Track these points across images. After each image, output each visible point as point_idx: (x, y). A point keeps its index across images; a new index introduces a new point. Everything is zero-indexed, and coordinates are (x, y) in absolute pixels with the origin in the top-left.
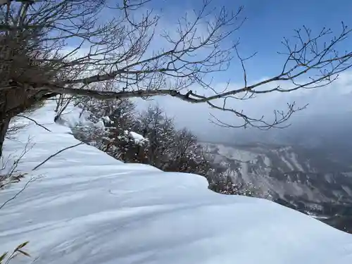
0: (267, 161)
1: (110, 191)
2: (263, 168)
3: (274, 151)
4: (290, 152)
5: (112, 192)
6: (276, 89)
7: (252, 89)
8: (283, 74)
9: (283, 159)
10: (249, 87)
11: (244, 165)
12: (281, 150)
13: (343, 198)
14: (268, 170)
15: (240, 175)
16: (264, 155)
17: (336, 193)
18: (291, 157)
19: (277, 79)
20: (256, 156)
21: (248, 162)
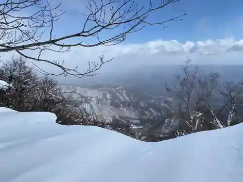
0: (108, 96)
2: (106, 101)
3: (113, 89)
4: (122, 89)
6: (80, 44)
7: (57, 43)
8: (83, 32)
9: (118, 94)
10: (53, 41)
11: (94, 100)
12: (117, 89)
13: (150, 114)
14: (109, 102)
15: (92, 107)
16: (106, 92)
17: (146, 112)
18: (122, 92)
19: (78, 35)
20: (102, 93)
21: (97, 98)
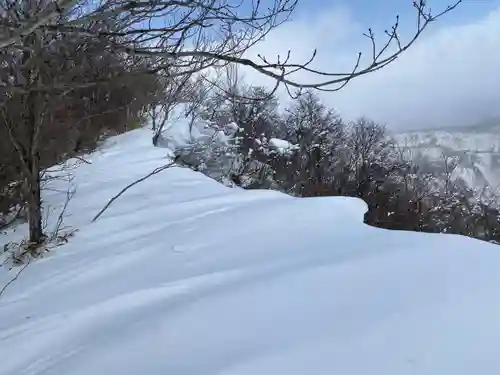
1: (173, 248)
5: (176, 248)
11: (486, 158)
21: (491, 151)
